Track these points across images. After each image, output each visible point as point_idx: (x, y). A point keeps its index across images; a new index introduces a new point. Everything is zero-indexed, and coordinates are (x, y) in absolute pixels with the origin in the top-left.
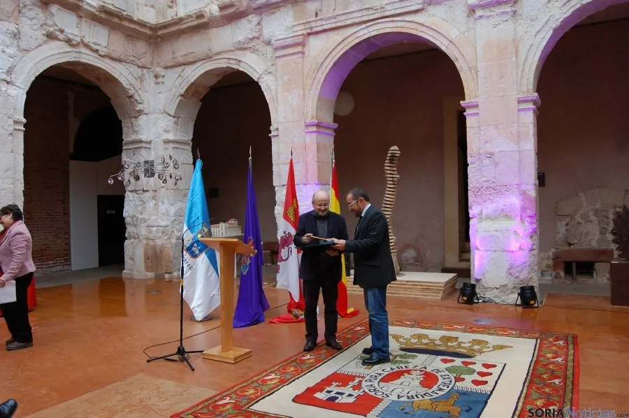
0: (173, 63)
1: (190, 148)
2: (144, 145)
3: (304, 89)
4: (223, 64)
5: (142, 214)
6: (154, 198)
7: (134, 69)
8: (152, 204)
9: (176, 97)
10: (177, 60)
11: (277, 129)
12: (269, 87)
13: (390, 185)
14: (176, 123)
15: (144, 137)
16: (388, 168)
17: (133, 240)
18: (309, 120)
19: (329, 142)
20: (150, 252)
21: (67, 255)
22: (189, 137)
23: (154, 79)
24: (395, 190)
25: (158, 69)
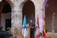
1: (22, 12)
2: (15, 12)
3: (40, 4)
5: (14, 22)
6: (16, 20)
9: (20, 4)
11: (36, 10)
12: (35, 3)
13: (53, 19)
14: (20, 8)
16: (53, 16)
17: (13, 27)
18: (41, 9)
19: (44, 12)
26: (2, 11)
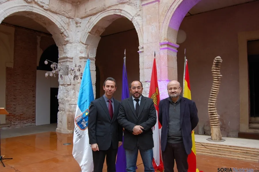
0: (85, 15)
1: (94, 62)
2: (69, 60)
3: (159, 23)
4: (111, 13)
5: (67, 97)
6: (73, 89)
7: (64, 18)
8: (72, 92)
9: (86, 33)
10: (87, 13)
11: (143, 48)
12: (138, 24)
13: (215, 81)
14: (86, 48)
15: (69, 55)
16: (215, 70)
17: (62, 111)
18: (162, 41)
19: (174, 55)
20: (70, 119)
21: (34, 117)
22: (93, 55)
23: (75, 24)
24: (219, 84)
25: (78, 19)
26: (38, 65)
